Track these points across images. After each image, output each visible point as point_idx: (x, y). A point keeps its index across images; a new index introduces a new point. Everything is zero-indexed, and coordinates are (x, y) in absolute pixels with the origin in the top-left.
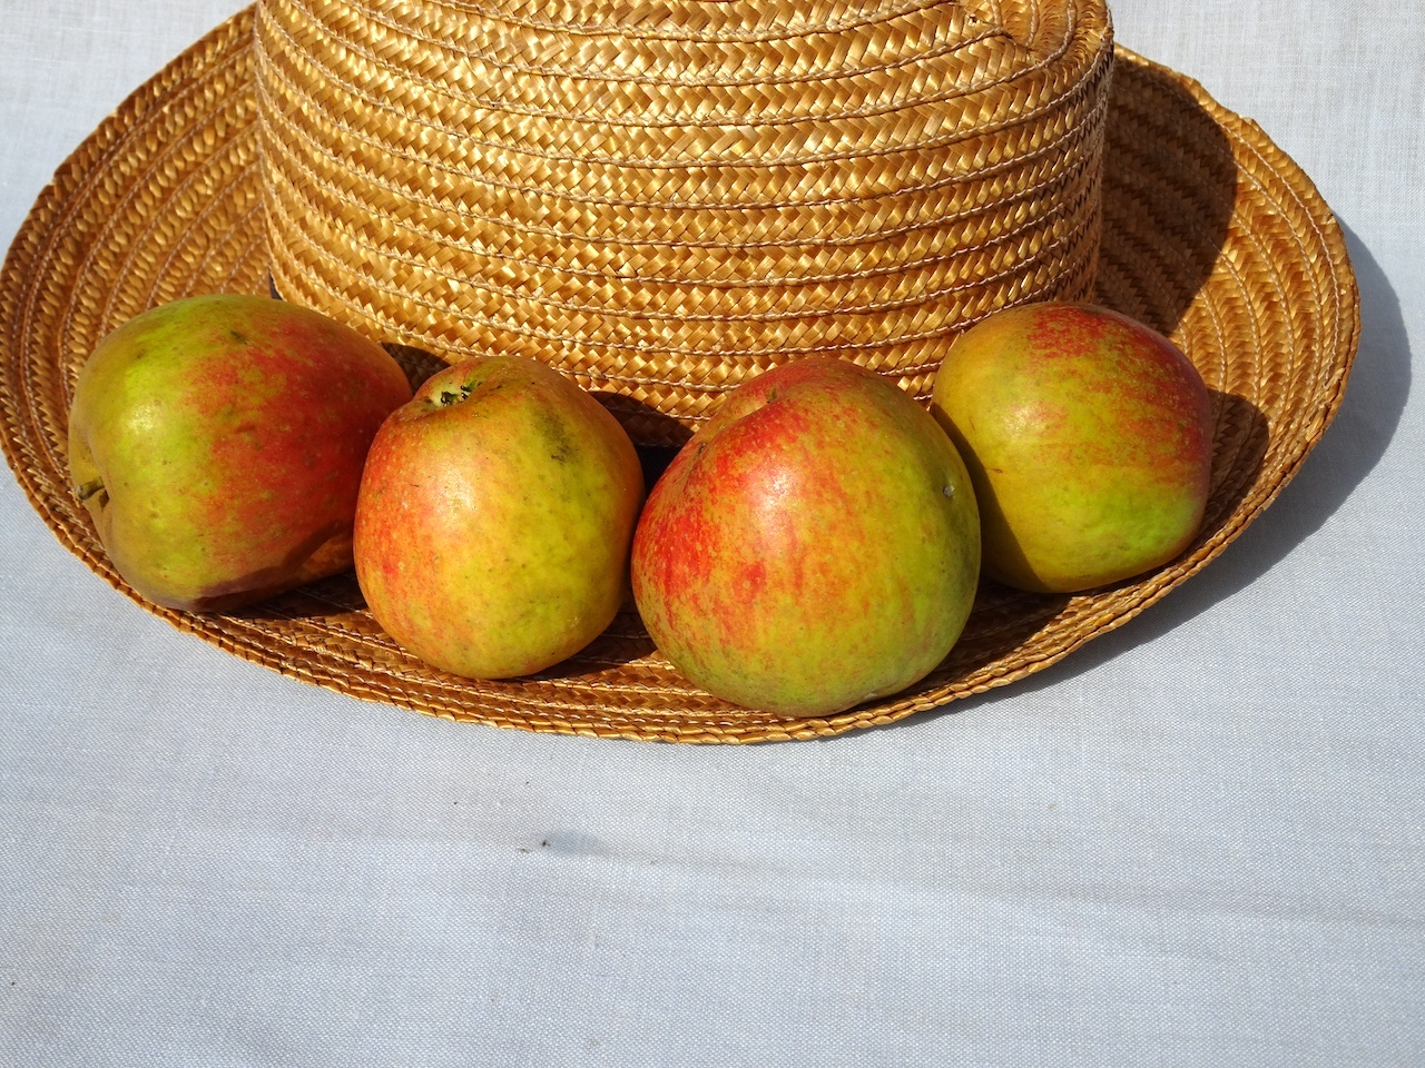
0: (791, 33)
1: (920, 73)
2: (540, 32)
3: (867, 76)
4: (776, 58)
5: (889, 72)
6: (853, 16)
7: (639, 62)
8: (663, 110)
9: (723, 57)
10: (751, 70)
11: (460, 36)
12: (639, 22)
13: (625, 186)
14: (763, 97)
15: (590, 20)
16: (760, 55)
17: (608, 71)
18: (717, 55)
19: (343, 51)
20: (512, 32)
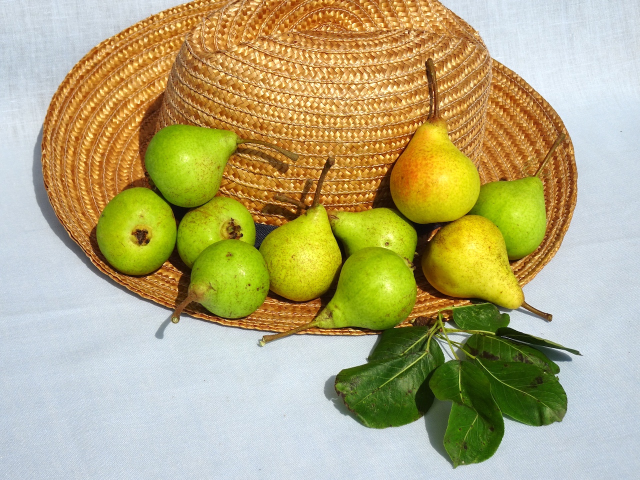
3: (454, 72)
7: (395, 87)
8: (406, 102)
11: (327, 93)
12: (391, 73)
13: (396, 131)
15: (375, 77)
18: (415, 79)
19: (267, 106)
20: (346, 86)
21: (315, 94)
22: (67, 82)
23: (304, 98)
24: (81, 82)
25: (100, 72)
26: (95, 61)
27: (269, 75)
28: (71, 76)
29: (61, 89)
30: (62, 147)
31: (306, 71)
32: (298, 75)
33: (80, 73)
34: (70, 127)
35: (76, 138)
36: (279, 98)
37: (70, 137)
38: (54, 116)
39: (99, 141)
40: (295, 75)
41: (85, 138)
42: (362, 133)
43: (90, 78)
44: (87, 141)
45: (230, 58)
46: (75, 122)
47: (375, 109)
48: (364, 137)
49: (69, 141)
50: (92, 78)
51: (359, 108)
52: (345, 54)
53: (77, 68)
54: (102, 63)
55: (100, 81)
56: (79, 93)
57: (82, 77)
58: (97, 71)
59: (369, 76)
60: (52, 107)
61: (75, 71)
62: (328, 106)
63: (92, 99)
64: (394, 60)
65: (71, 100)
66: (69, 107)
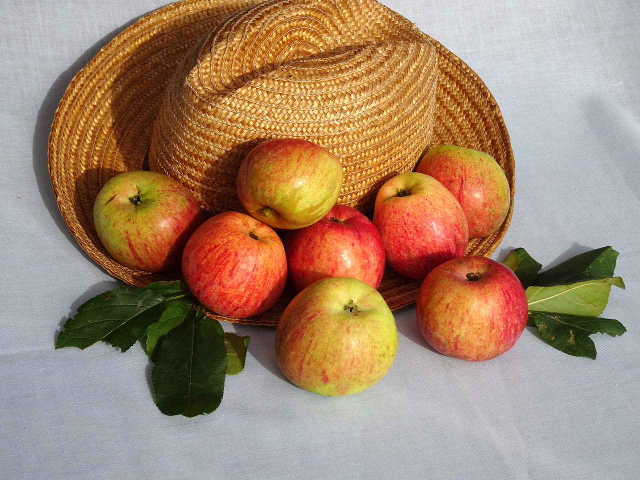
21: (315, 120)
23: (305, 125)
27: (273, 110)
32: (298, 106)
40: (295, 106)
42: (354, 146)
45: (237, 100)
47: (364, 124)
48: (357, 148)
51: (351, 125)
62: (326, 130)
64: (372, 77)
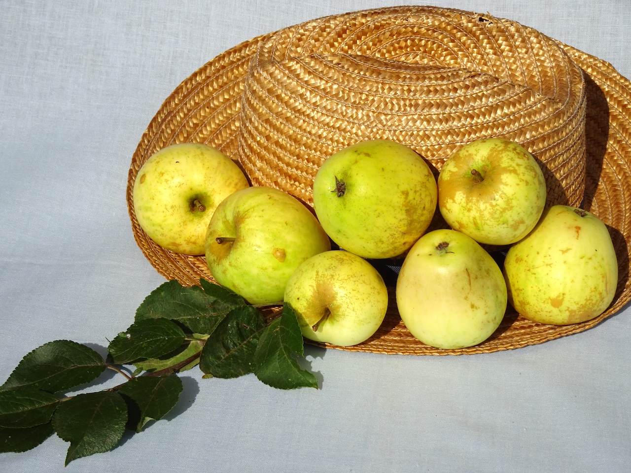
0: (476, 108)
1: (522, 117)
2: (386, 115)
3: (504, 120)
4: (472, 118)
5: (511, 117)
6: (497, 99)
7: (425, 123)
8: (435, 140)
9: (454, 119)
10: (464, 123)
11: (354, 117)
12: (423, 109)
14: (469, 132)
15: (405, 110)
16: (466, 117)
17: (414, 127)
18: (451, 118)
19: (302, 121)
20: (375, 115)
22: (204, 69)
23: (334, 119)
24: (221, 72)
25: (245, 66)
26: (243, 55)
27: (308, 92)
28: (211, 64)
29: (195, 75)
30: (172, 131)
31: (341, 93)
32: (333, 96)
33: (222, 63)
34: (192, 113)
35: (194, 124)
36: (312, 115)
37: (188, 122)
38: (176, 100)
39: (221, 132)
41: (205, 126)
43: (232, 70)
44: (206, 130)
45: (279, 70)
46: (200, 109)
49: (184, 126)
50: (235, 70)
52: (383, 83)
53: (220, 58)
54: (250, 57)
55: (243, 75)
56: (214, 83)
57: (223, 67)
58: (243, 64)
59: (400, 108)
60: (177, 92)
61: (216, 60)
63: (228, 91)
64: (433, 98)
65: (203, 87)
66: (198, 93)
